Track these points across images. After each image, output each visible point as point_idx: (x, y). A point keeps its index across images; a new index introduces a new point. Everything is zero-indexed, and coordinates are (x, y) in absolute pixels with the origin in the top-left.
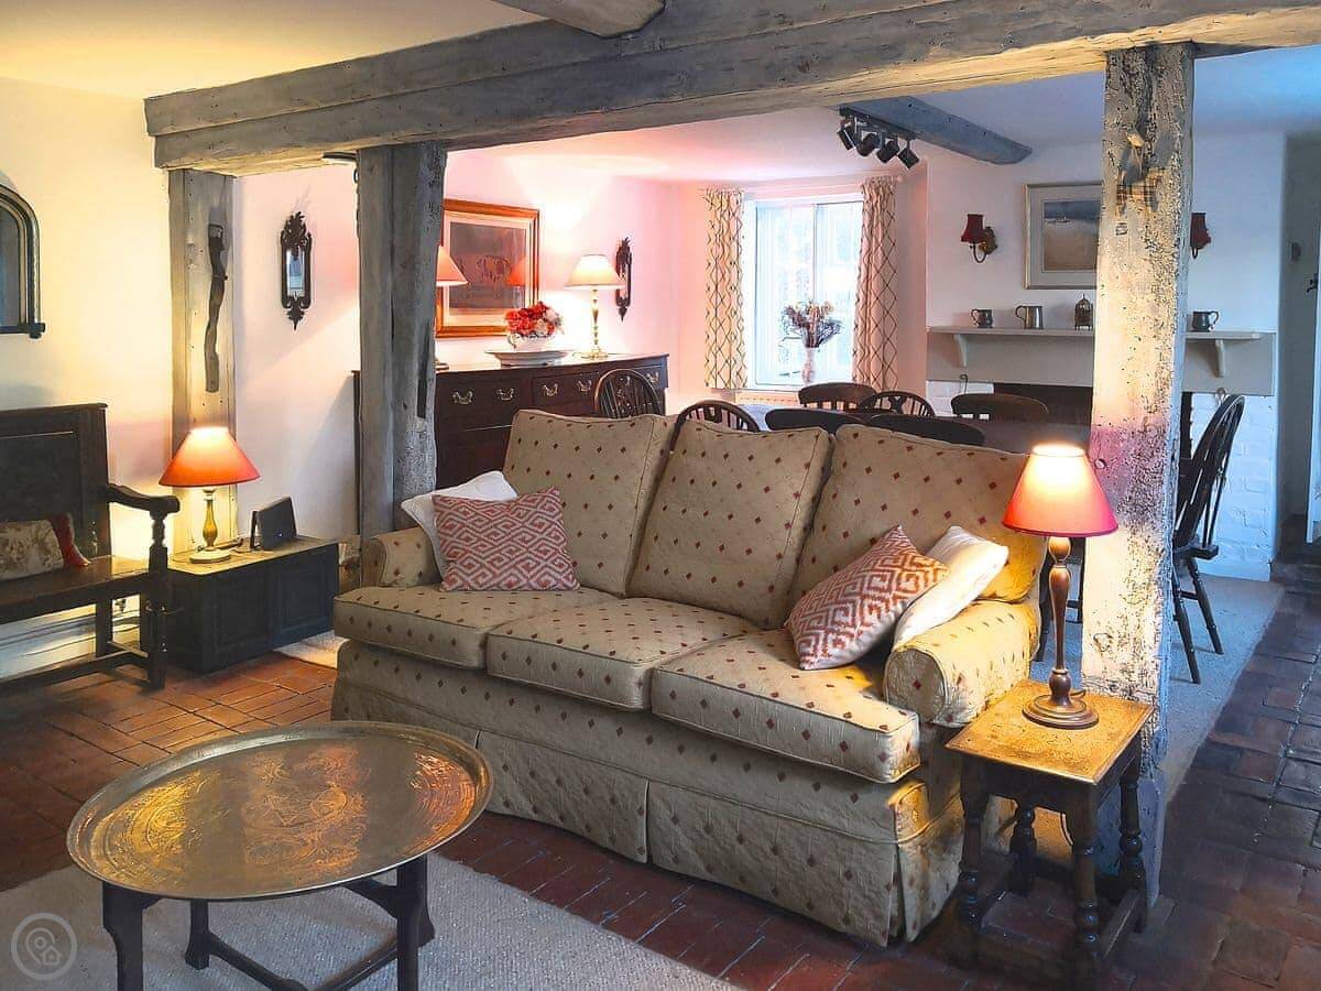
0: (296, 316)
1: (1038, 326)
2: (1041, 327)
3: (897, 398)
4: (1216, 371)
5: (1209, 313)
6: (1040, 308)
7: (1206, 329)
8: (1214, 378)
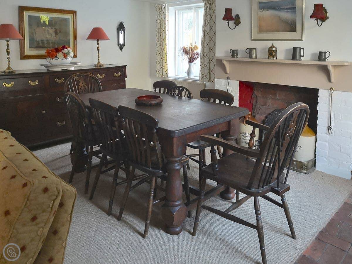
1: (254, 57)
2: (256, 57)
3: (181, 89)
4: (329, 80)
5: (327, 52)
6: (256, 49)
7: (324, 60)
8: (329, 83)
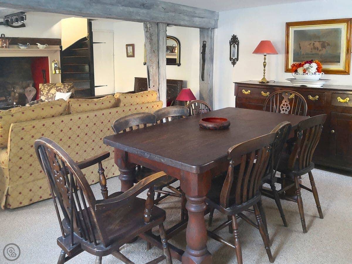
0: (234, 63)
